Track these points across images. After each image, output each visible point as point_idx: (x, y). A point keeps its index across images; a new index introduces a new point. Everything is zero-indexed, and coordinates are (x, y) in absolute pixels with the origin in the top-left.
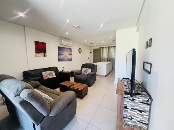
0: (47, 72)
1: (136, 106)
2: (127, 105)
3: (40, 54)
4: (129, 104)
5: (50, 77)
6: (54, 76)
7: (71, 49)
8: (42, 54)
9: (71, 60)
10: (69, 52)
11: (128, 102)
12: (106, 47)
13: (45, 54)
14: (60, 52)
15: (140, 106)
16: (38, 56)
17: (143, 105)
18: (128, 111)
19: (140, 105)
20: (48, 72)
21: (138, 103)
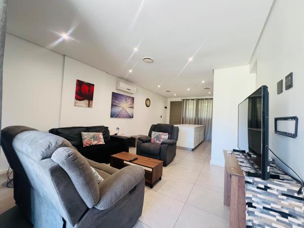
0: (90, 133)
1: (274, 203)
2: (254, 199)
3: (82, 102)
4: (256, 197)
5: (95, 143)
6: (102, 142)
7: (133, 99)
8: (86, 102)
9: (131, 117)
10: (129, 103)
11: (254, 193)
12: (193, 99)
13: (90, 103)
14: (114, 102)
15: (282, 202)
16: (78, 105)
17: (289, 201)
18: (256, 213)
19: (283, 200)
20: (92, 134)
21: (277, 196)
